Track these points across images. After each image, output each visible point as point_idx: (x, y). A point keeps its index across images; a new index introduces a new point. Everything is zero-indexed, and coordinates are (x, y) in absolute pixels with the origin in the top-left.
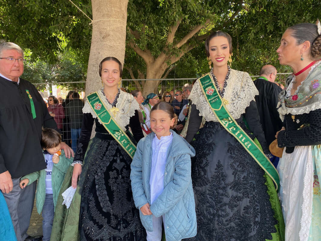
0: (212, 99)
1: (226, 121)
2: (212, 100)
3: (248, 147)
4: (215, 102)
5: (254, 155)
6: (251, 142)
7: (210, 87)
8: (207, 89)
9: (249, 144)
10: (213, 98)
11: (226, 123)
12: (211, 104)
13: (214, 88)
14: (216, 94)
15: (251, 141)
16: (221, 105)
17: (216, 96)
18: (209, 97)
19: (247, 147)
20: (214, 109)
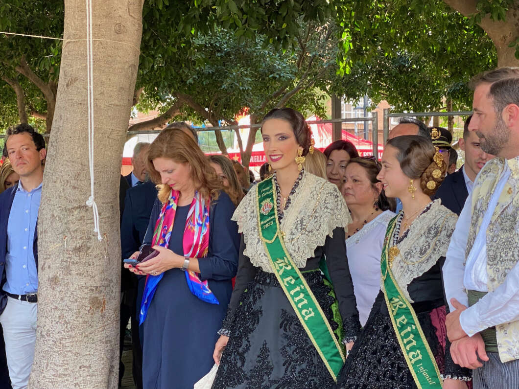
0: (266, 221)
1: (281, 265)
2: (265, 224)
3: (306, 319)
4: (268, 227)
5: (313, 334)
6: (315, 309)
7: (268, 199)
8: (263, 203)
9: (310, 313)
10: (268, 220)
11: (281, 268)
12: (262, 230)
13: (273, 203)
14: (272, 213)
15: (317, 309)
16: (275, 233)
17: (272, 217)
18: (262, 217)
19: (303, 317)
20: (266, 240)
